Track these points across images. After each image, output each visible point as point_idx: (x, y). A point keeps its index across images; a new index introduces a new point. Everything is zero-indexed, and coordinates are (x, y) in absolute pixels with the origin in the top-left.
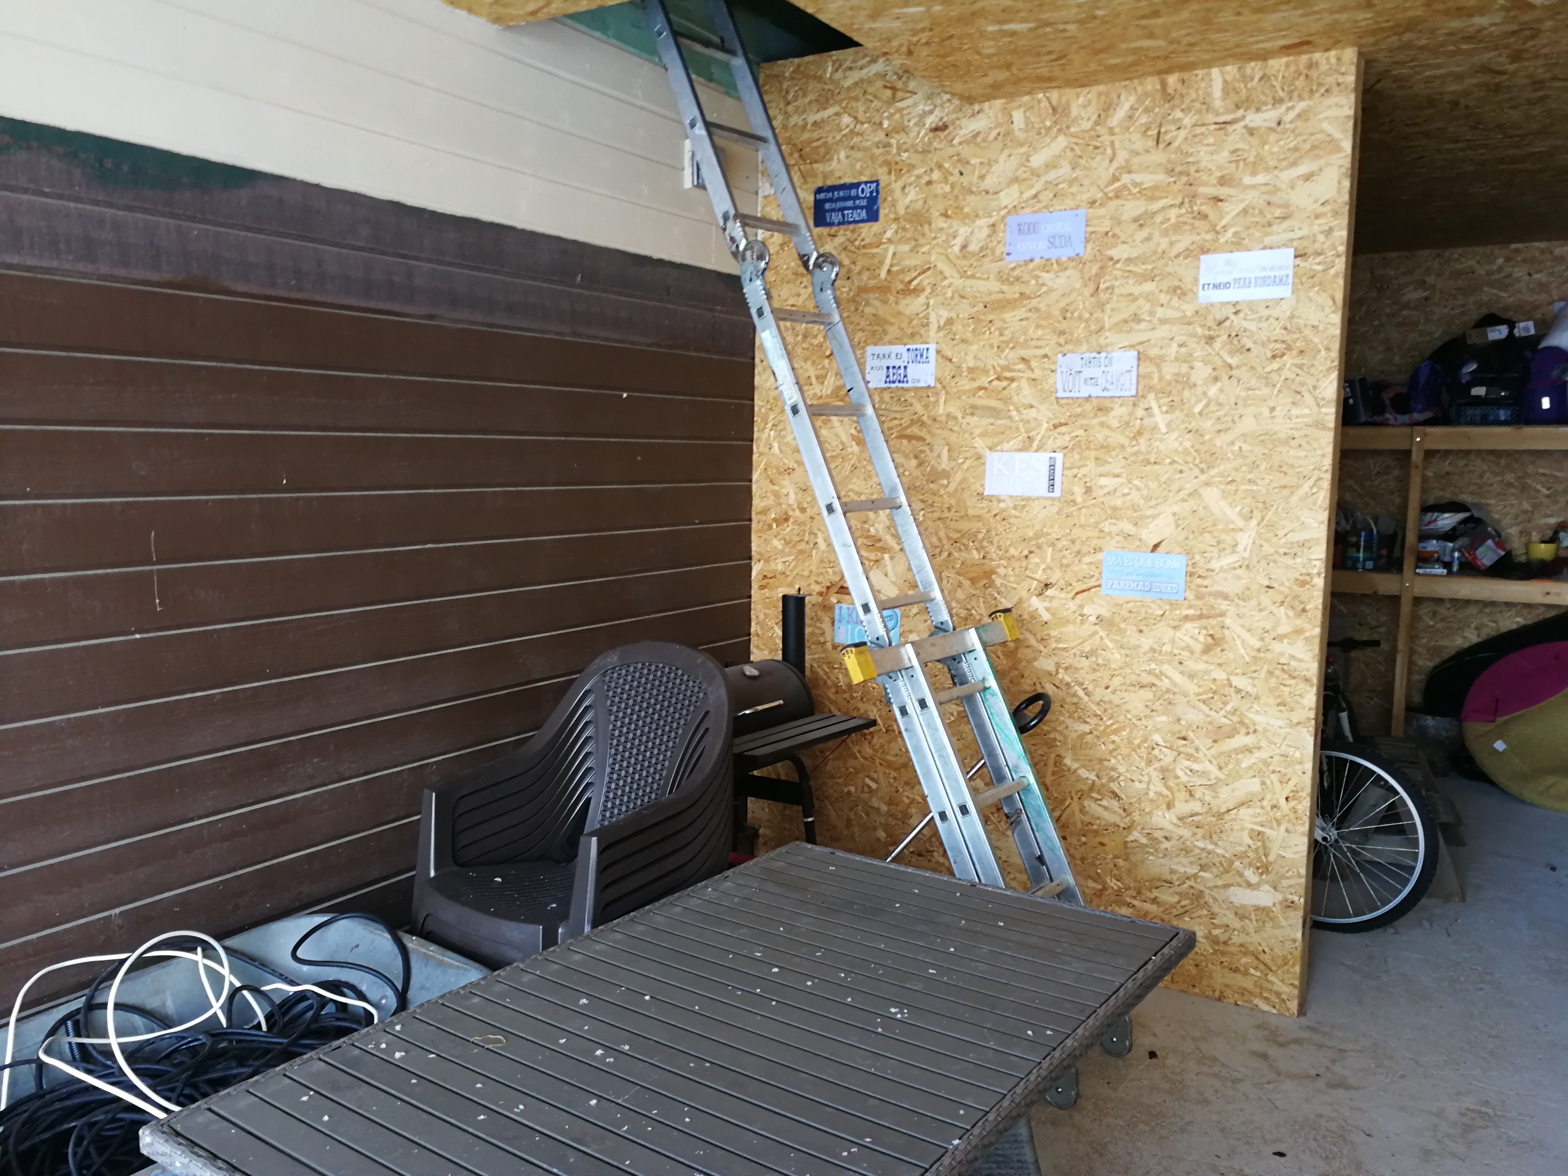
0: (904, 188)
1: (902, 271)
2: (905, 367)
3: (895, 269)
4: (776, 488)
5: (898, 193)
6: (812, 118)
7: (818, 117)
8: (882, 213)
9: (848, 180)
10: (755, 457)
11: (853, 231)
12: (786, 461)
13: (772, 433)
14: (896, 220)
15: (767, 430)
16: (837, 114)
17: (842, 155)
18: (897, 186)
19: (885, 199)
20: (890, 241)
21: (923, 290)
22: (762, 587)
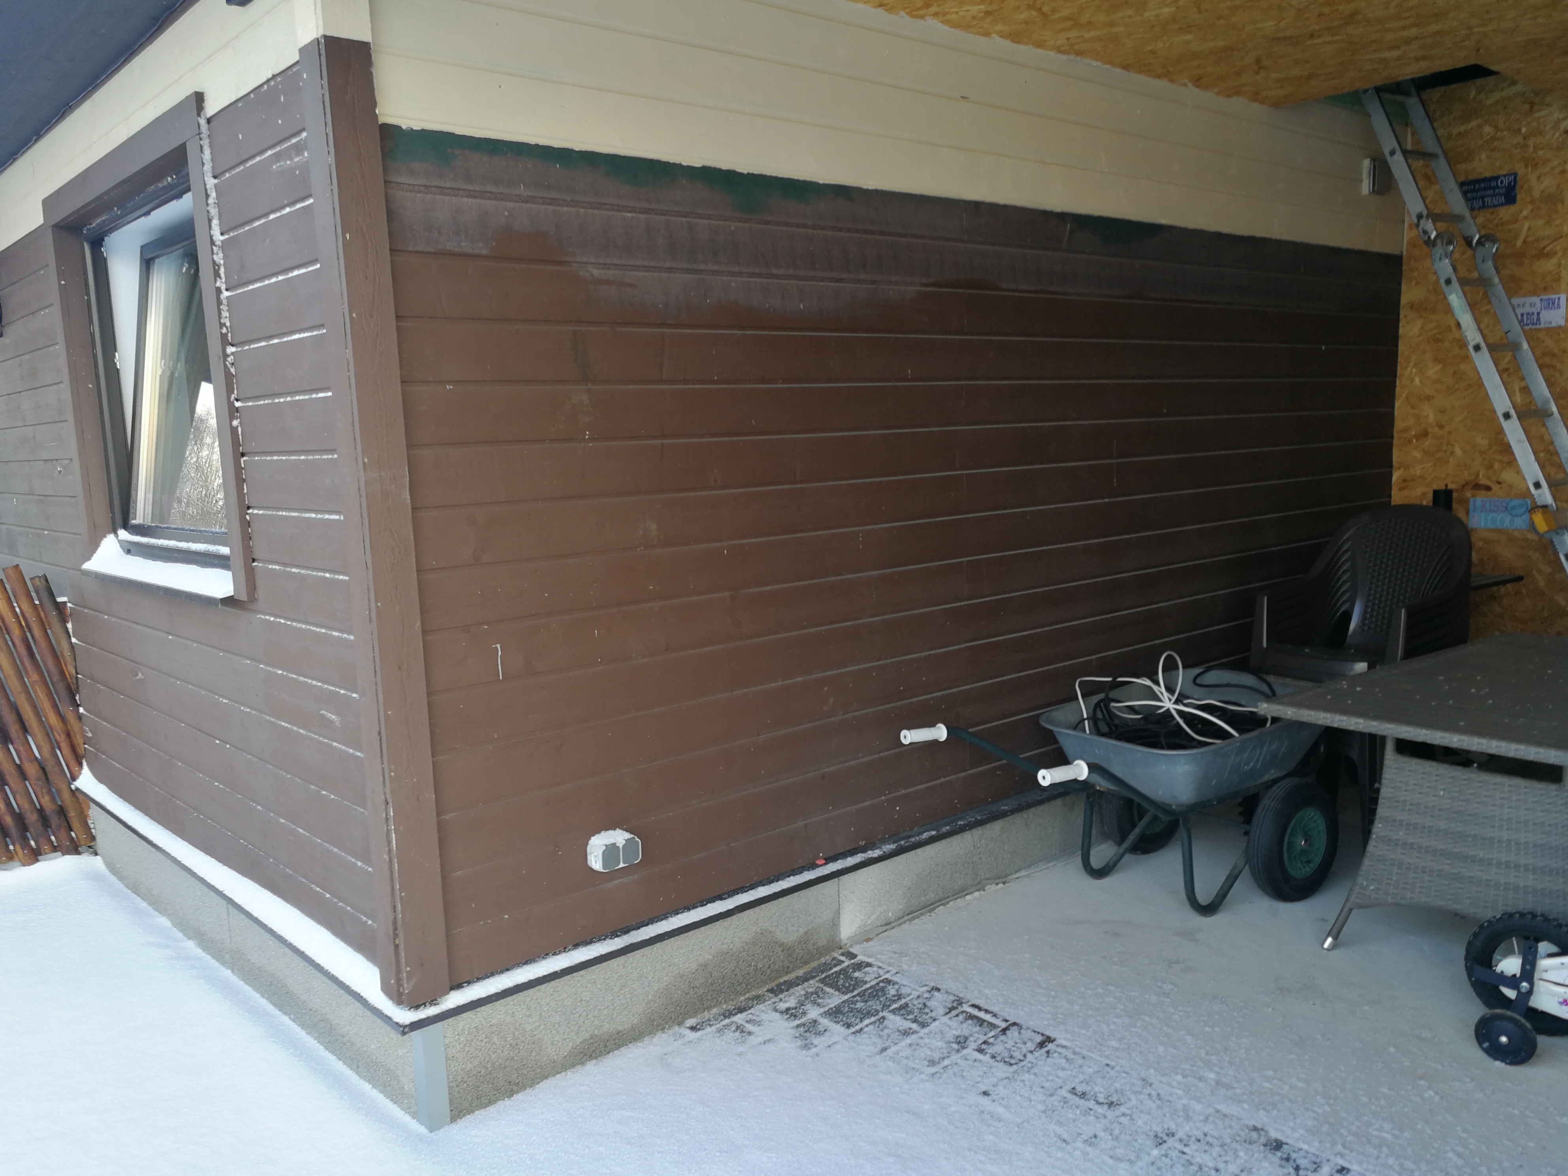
0: (1539, 178)
1: (1537, 240)
2: (1538, 314)
3: (1529, 239)
4: (1416, 411)
5: (1534, 181)
6: (1455, 131)
7: (1462, 129)
8: (1519, 197)
9: (1488, 174)
10: (1398, 389)
11: (1493, 213)
12: (1426, 391)
13: (1414, 370)
14: (1532, 202)
15: (1409, 369)
16: (1480, 126)
17: (1483, 156)
18: (1533, 177)
19: (1522, 187)
20: (1525, 218)
21: (1556, 253)
22: (1401, 489)
